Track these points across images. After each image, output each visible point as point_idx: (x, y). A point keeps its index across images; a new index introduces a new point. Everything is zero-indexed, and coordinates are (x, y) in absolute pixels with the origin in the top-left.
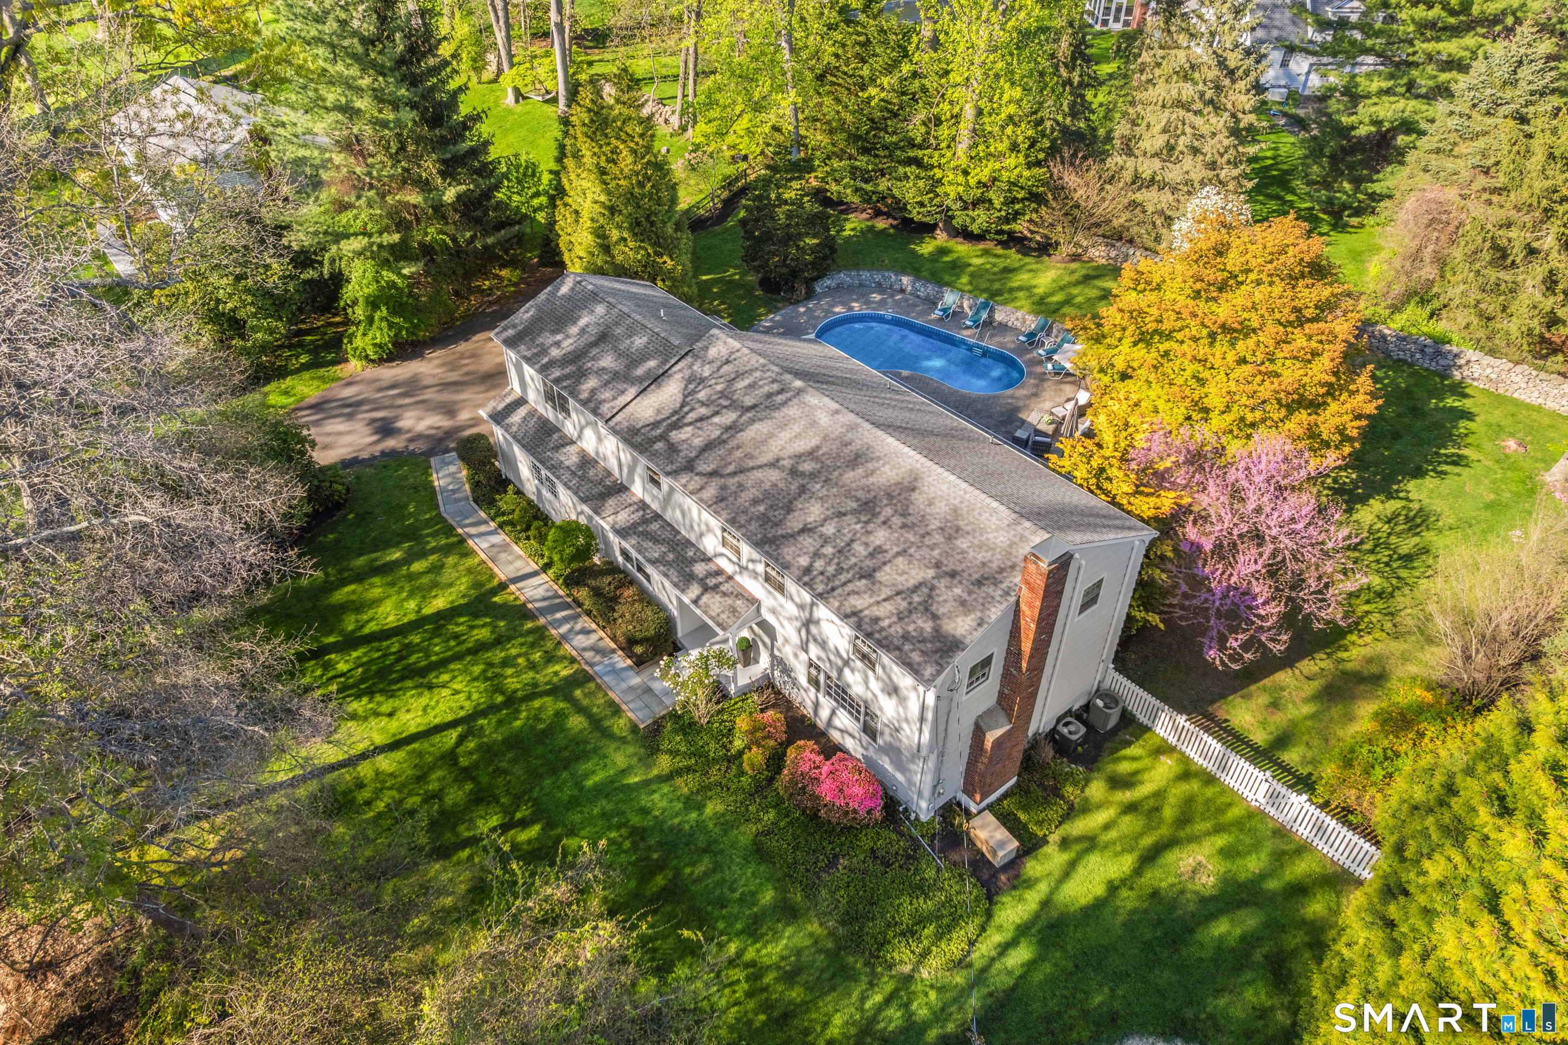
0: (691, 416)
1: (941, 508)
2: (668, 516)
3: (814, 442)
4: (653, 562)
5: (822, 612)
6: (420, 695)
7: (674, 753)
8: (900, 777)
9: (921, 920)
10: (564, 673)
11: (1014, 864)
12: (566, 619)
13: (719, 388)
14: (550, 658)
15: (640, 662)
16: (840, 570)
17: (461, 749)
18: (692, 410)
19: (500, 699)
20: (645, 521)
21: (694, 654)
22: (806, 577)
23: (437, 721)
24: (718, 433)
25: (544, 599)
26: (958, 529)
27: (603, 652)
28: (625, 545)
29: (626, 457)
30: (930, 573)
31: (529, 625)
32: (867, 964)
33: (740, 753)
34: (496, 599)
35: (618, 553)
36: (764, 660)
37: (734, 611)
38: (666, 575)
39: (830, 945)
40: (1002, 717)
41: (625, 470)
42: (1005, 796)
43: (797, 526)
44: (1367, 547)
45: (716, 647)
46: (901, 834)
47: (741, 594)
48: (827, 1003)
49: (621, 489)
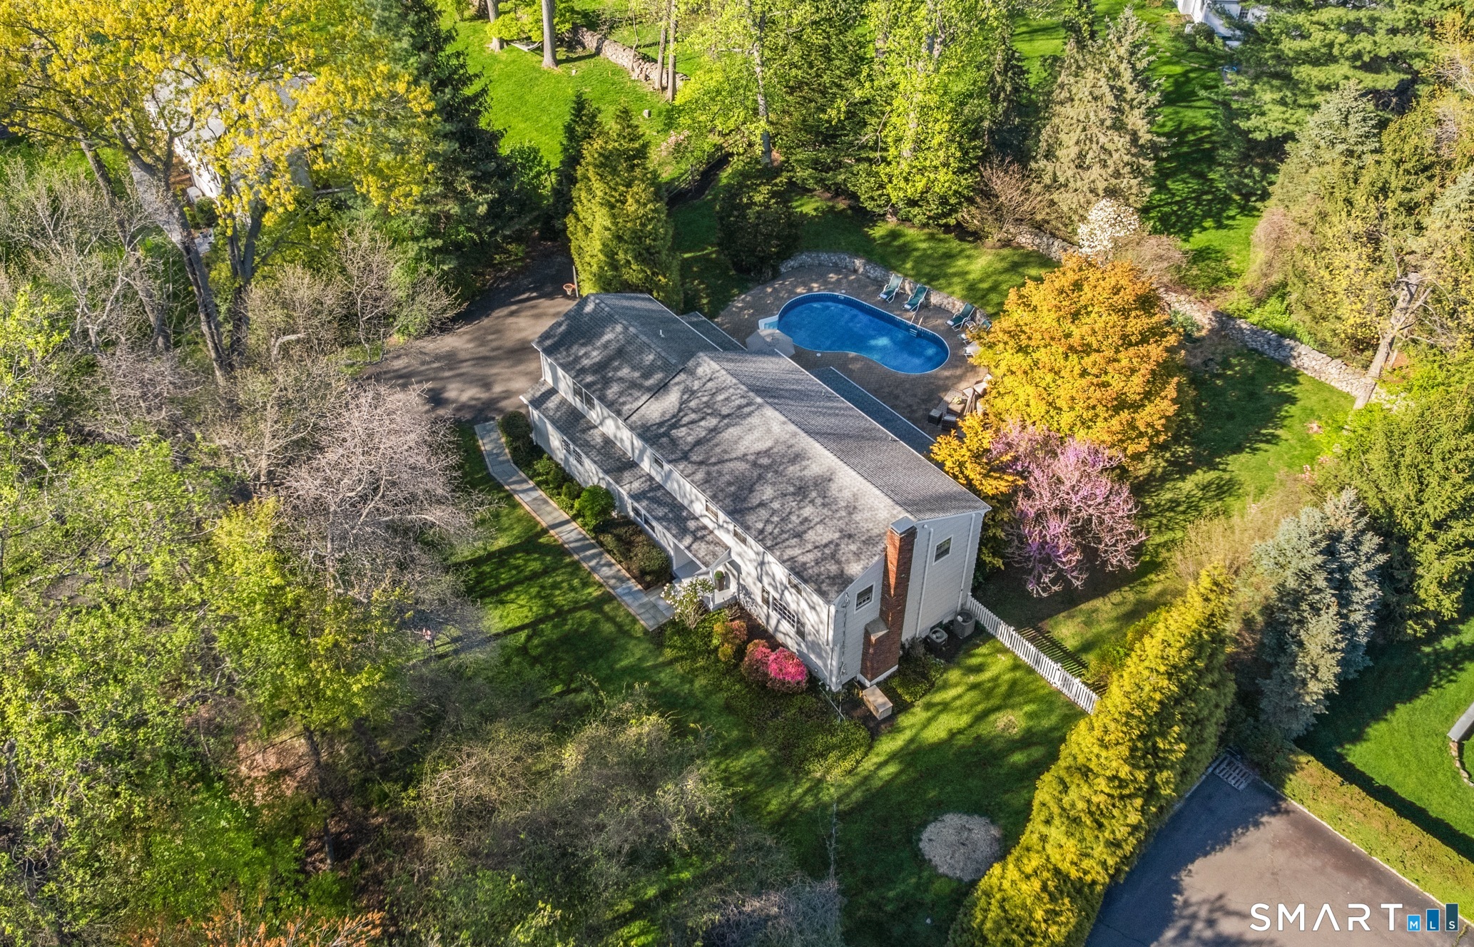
0: (685, 420)
1: (847, 494)
2: (668, 487)
3: (769, 444)
4: (658, 519)
5: (769, 558)
6: (496, 608)
7: (673, 647)
8: (819, 663)
9: (829, 748)
10: (595, 594)
11: (891, 719)
12: (593, 557)
13: (705, 399)
14: (585, 584)
15: (648, 587)
16: (783, 532)
17: (529, 645)
18: (686, 415)
19: (552, 611)
20: (651, 489)
21: (686, 582)
22: (760, 536)
23: (510, 626)
24: (703, 434)
25: (576, 541)
26: (855, 508)
27: (622, 580)
28: (636, 505)
29: (638, 443)
30: (837, 535)
31: (568, 560)
32: (793, 772)
33: (717, 648)
34: (541, 540)
35: (630, 509)
36: (733, 587)
37: (715, 555)
38: (668, 530)
39: (771, 762)
40: (882, 625)
41: (637, 452)
42: (890, 677)
43: (755, 502)
44: (1181, 508)
45: (701, 578)
46: (820, 699)
47: (718, 543)
48: (769, 793)
49: (632, 465)
